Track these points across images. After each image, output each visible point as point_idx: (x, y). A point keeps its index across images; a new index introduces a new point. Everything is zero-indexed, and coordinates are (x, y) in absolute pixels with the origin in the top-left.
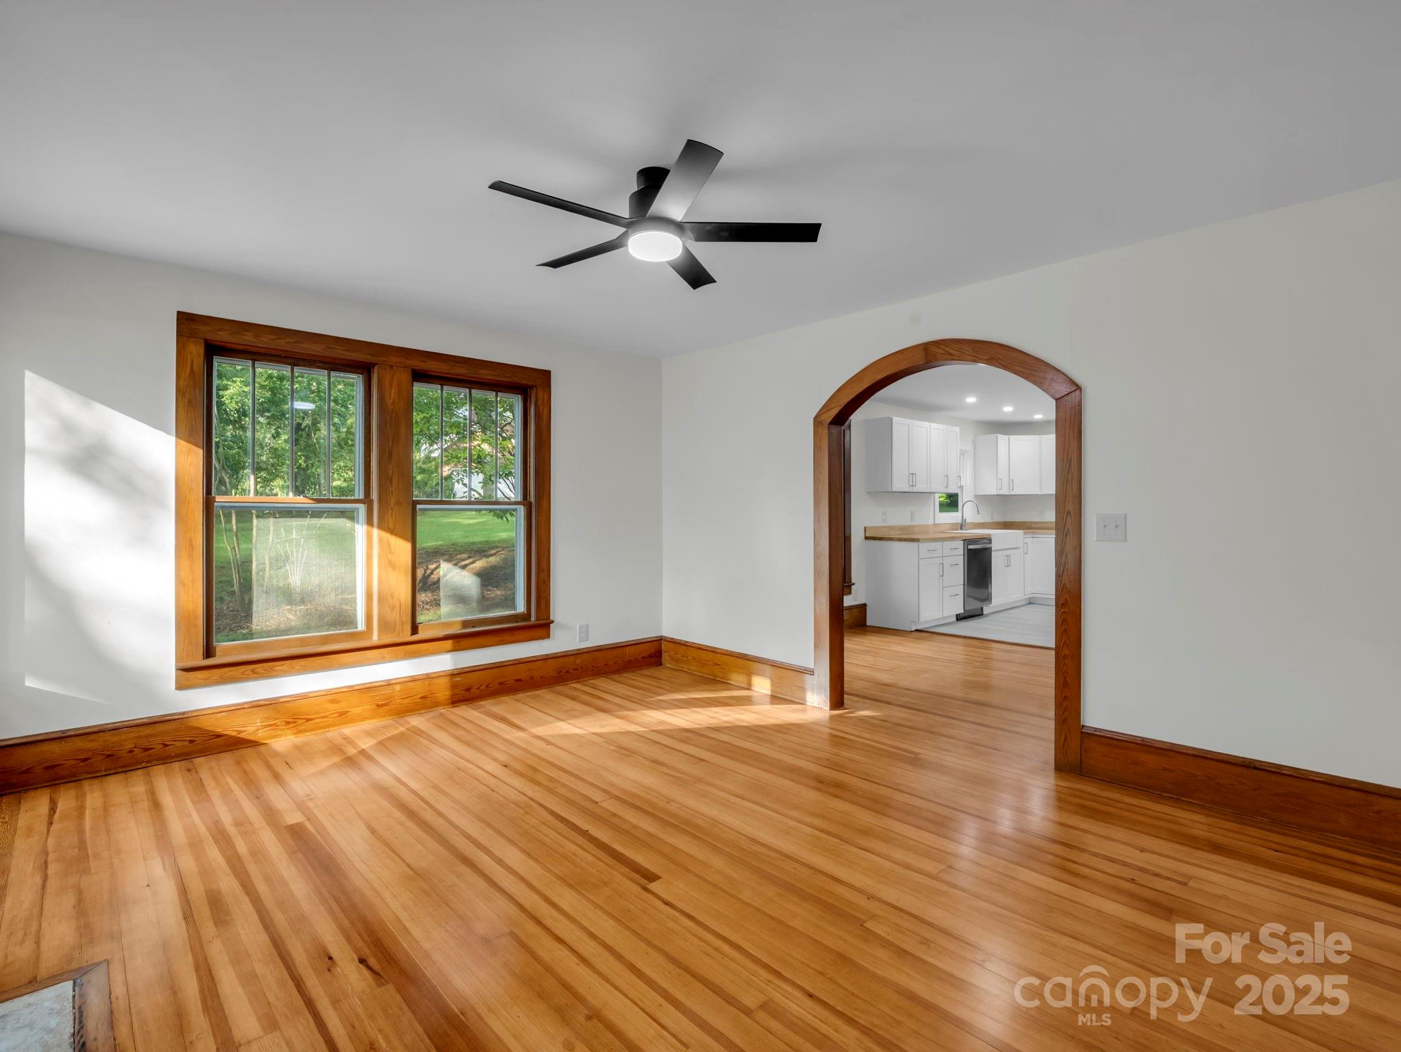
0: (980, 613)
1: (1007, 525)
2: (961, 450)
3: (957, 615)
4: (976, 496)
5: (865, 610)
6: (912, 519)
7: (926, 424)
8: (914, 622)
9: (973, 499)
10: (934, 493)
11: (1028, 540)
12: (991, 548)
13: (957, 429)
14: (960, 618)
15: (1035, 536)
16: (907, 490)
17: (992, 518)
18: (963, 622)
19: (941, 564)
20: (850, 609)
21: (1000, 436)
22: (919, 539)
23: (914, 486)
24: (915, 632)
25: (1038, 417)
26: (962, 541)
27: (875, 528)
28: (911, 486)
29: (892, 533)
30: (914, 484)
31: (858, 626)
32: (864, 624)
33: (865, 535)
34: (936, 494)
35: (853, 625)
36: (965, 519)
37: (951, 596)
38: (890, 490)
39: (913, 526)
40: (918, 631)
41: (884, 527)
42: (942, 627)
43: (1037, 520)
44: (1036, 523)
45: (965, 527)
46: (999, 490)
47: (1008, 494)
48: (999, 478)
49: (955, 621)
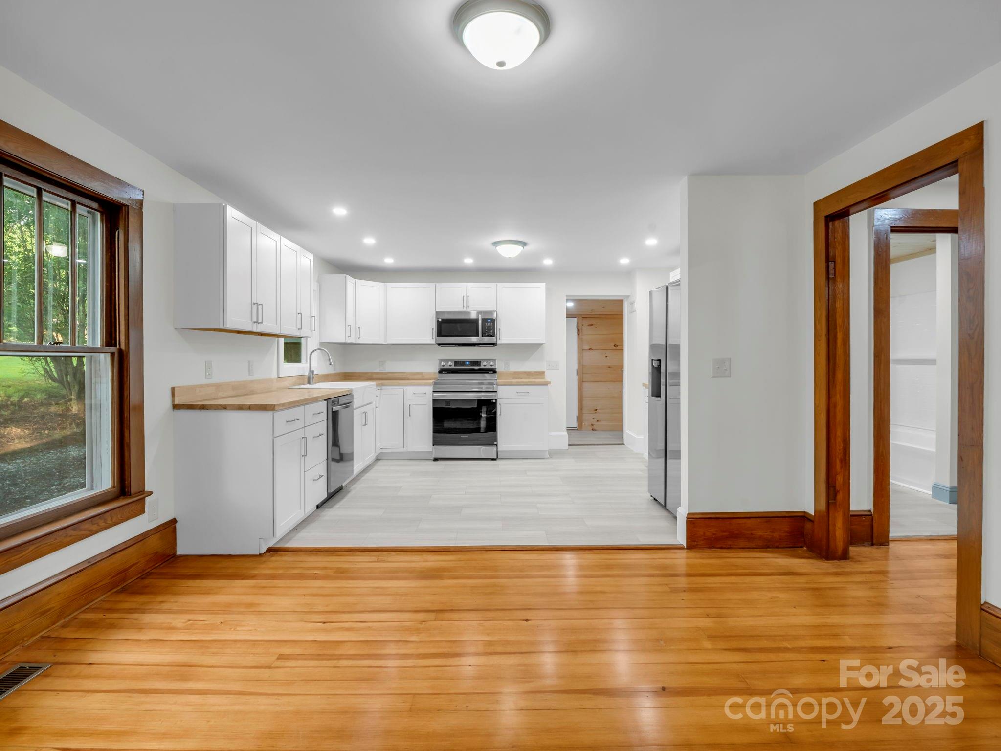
3: (318, 503)
4: (322, 344)
5: (175, 531)
6: (250, 371)
7: (276, 236)
8: (265, 539)
11: (378, 393)
13: (312, 258)
15: (383, 388)
16: (250, 329)
17: (334, 369)
18: (326, 510)
19: (303, 438)
20: (141, 541)
21: (348, 277)
22: (275, 405)
23: (259, 323)
24: (268, 554)
25: (389, 261)
26: (326, 402)
27: (192, 388)
28: (254, 322)
29: (220, 395)
30: (260, 321)
31: (162, 564)
32: (172, 556)
33: (173, 401)
34: (280, 339)
35: (149, 568)
36: (313, 371)
37: (314, 480)
38: (221, 327)
39: (252, 382)
40: (272, 552)
41: (208, 385)
42: (304, 530)
43: (378, 370)
44: (377, 373)
45: (313, 380)
46: (349, 337)
47: (354, 342)
48: (348, 324)
49: (316, 511)
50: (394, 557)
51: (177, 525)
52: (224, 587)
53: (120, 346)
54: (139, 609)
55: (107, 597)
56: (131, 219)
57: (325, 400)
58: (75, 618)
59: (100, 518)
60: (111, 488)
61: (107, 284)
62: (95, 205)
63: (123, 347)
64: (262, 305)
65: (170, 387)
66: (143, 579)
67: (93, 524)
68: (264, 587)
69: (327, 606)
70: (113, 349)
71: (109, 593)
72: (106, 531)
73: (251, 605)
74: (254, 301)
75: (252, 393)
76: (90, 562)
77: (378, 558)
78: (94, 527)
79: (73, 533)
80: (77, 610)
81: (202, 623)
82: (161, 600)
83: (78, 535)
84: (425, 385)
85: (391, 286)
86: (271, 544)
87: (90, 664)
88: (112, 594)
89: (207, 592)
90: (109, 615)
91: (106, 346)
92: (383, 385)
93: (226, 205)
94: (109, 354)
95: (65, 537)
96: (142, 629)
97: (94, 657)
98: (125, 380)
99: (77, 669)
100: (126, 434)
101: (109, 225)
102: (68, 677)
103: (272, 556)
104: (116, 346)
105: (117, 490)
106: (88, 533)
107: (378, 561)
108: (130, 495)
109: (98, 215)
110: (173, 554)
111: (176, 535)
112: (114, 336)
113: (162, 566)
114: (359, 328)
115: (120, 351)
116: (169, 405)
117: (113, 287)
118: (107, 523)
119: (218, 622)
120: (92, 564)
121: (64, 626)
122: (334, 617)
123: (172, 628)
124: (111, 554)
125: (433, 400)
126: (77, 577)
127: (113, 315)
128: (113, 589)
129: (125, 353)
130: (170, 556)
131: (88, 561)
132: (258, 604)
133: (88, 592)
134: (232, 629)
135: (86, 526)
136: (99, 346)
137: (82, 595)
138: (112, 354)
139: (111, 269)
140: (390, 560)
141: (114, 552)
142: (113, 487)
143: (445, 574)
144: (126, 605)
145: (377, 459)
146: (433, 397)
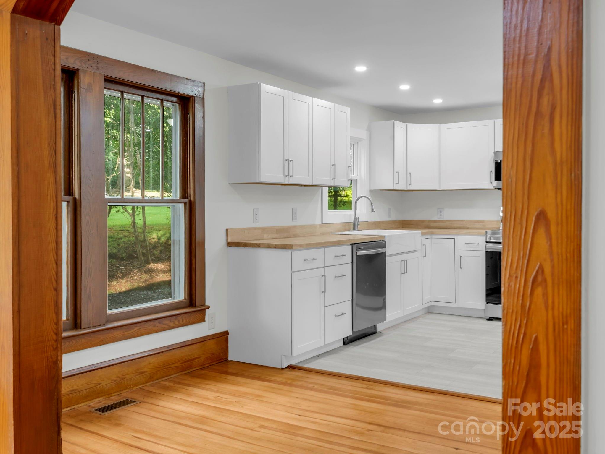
0: (373, 330)
1: (405, 225)
2: (352, 138)
3: (344, 338)
4: (372, 192)
5: (227, 340)
6: (294, 218)
7: (309, 99)
8: (286, 356)
9: (366, 194)
10: (322, 186)
11: (427, 242)
12: (385, 252)
13: (348, 110)
14: (347, 342)
15: (433, 236)
16: (282, 182)
17: (389, 216)
18: (352, 347)
19: (322, 276)
20: (202, 342)
21: (397, 123)
22: (292, 245)
23: (290, 176)
24: (288, 369)
25: (438, 101)
26: (351, 246)
27: (242, 230)
28: (286, 176)
29: (265, 236)
30: (291, 174)
31: (216, 364)
32: (224, 360)
33: (227, 239)
34: (324, 188)
35: (208, 364)
36: (359, 218)
37: (335, 316)
38: (258, 181)
39: (295, 227)
40: (291, 368)
41: (255, 229)
42: (323, 358)
43: (435, 218)
44: (435, 221)
45: (358, 227)
46: (396, 184)
47: (405, 189)
48: (395, 171)
49: (342, 346)
50: (382, 387)
51: (229, 336)
52: (248, 383)
53: (190, 198)
54: (193, 385)
55: (178, 375)
56: (197, 105)
57: (351, 244)
58: (159, 383)
59: (175, 319)
60: (184, 300)
61: (183, 154)
62: (175, 99)
63: (192, 199)
64: (292, 161)
65: (226, 229)
66: (202, 370)
67: (171, 322)
68: (273, 388)
69: (308, 407)
70: (186, 200)
71: (180, 374)
72: (179, 328)
73: (259, 396)
74: (286, 158)
75: (295, 236)
76: (169, 348)
77: (368, 386)
78: (172, 324)
79: (158, 325)
80: (160, 378)
81: (225, 399)
82: (207, 383)
83: (161, 327)
84: (478, 234)
85: (445, 127)
86: (293, 363)
87: (159, 406)
88: (181, 375)
89: (236, 384)
90: (176, 385)
91: (182, 198)
92: (433, 234)
93: (260, 84)
94: (184, 204)
95: (154, 326)
96: (190, 395)
97: (162, 403)
98: (193, 223)
99: (152, 406)
100: (193, 262)
101: (184, 112)
102: (146, 409)
103: (290, 371)
104: (188, 198)
105: (188, 302)
106: (167, 327)
107: (366, 388)
108: (195, 306)
109: (178, 105)
110: (226, 359)
111: (228, 344)
112: (187, 190)
113: (217, 365)
114: (410, 173)
115: (190, 202)
116: (224, 242)
117: (186, 156)
118: (180, 323)
119: (234, 401)
120: (169, 349)
121: (152, 385)
122: (308, 414)
123: (207, 399)
124: (182, 346)
125: (486, 251)
126: (161, 356)
127: (186, 176)
128: (183, 371)
129: (193, 202)
130: (223, 359)
131: (168, 347)
132: (264, 397)
133: (167, 368)
134: (241, 406)
135: (166, 321)
136: (178, 198)
137: (163, 369)
138: (185, 203)
139: (185, 144)
140: (375, 389)
141: (184, 345)
142: (185, 299)
143: (416, 406)
144: (187, 382)
145: (430, 310)
146: (486, 248)
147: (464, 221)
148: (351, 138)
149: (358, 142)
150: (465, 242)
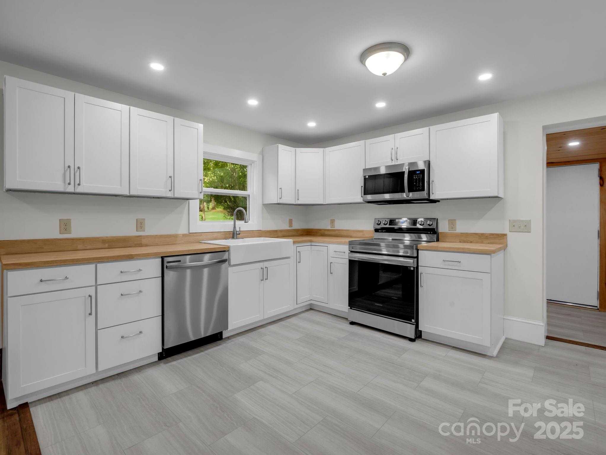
4: (265, 205)
13: (200, 126)
14: (164, 356)
15: (313, 244)
21: (281, 146)
25: (312, 126)
26: (161, 259)
28: (68, 184)
37: (122, 337)
44: (328, 230)
45: (236, 236)
46: (280, 199)
47: (294, 203)
48: (279, 187)
49: (156, 362)
57: (161, 257)
85: (329, 150)
92: (312, 242)
93: (5, 77)
114: (298, 190)
125: (349, 260)
145: (311, 308)
146: (349, 257)
147: (349, 230)
148: (203, 153)
149: (251, 164)
150: (334, 251)
